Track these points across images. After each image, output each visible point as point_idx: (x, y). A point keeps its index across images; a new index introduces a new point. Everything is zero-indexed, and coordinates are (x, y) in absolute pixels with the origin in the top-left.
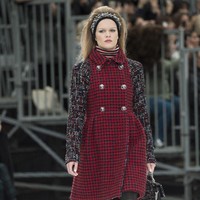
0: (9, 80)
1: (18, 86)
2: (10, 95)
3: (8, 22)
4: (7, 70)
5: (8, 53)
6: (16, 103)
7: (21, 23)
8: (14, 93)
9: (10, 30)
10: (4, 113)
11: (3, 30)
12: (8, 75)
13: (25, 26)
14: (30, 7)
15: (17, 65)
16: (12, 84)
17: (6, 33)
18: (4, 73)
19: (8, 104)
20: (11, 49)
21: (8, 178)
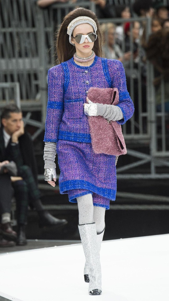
0: (34, 82)
1: (43, 89)
2: (34, 98)
3: (33, 26)
4: (32, 73)
5: (33, 56)
6: (41, 106)
7: (46, 26)
8: (38, 96)
9: (35, 34)
10: (29, 115)
11: (28, 34)
12: (32, 77)
13: (50, 29)
14: (55, 11)
15: (42, 68)
16: (37, 87)
17: (32, 36)
18: (29, 75)
19: (32, 106)
20: (36, 53)
21: (32, 180)
